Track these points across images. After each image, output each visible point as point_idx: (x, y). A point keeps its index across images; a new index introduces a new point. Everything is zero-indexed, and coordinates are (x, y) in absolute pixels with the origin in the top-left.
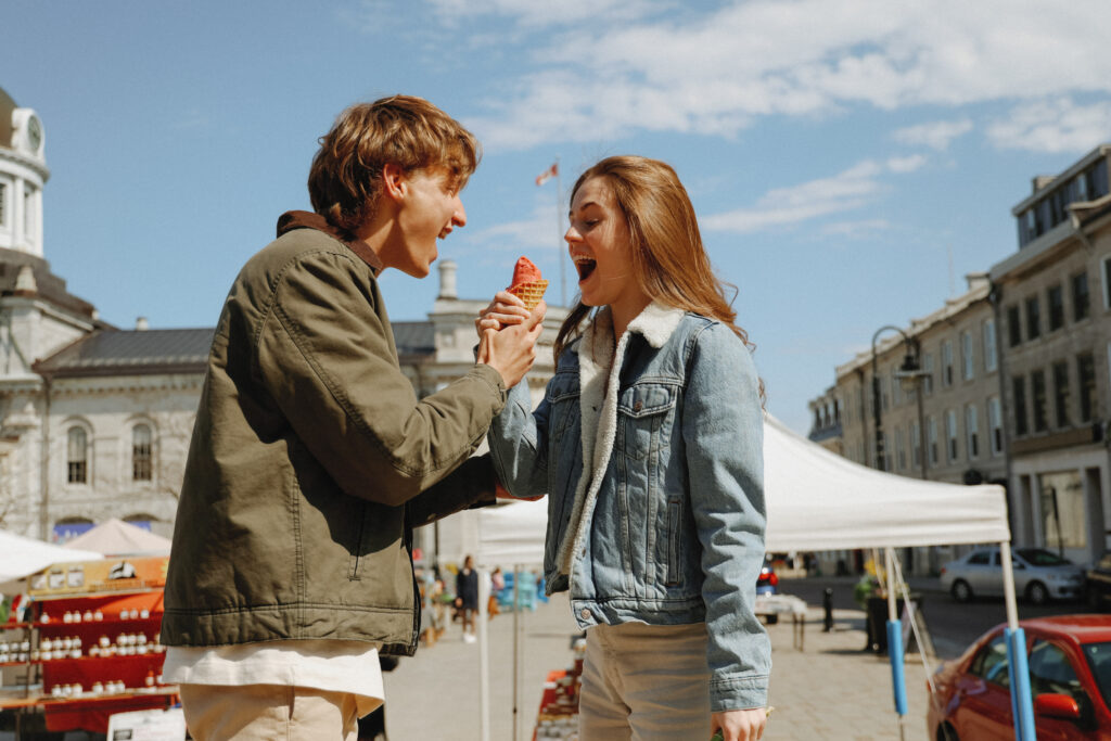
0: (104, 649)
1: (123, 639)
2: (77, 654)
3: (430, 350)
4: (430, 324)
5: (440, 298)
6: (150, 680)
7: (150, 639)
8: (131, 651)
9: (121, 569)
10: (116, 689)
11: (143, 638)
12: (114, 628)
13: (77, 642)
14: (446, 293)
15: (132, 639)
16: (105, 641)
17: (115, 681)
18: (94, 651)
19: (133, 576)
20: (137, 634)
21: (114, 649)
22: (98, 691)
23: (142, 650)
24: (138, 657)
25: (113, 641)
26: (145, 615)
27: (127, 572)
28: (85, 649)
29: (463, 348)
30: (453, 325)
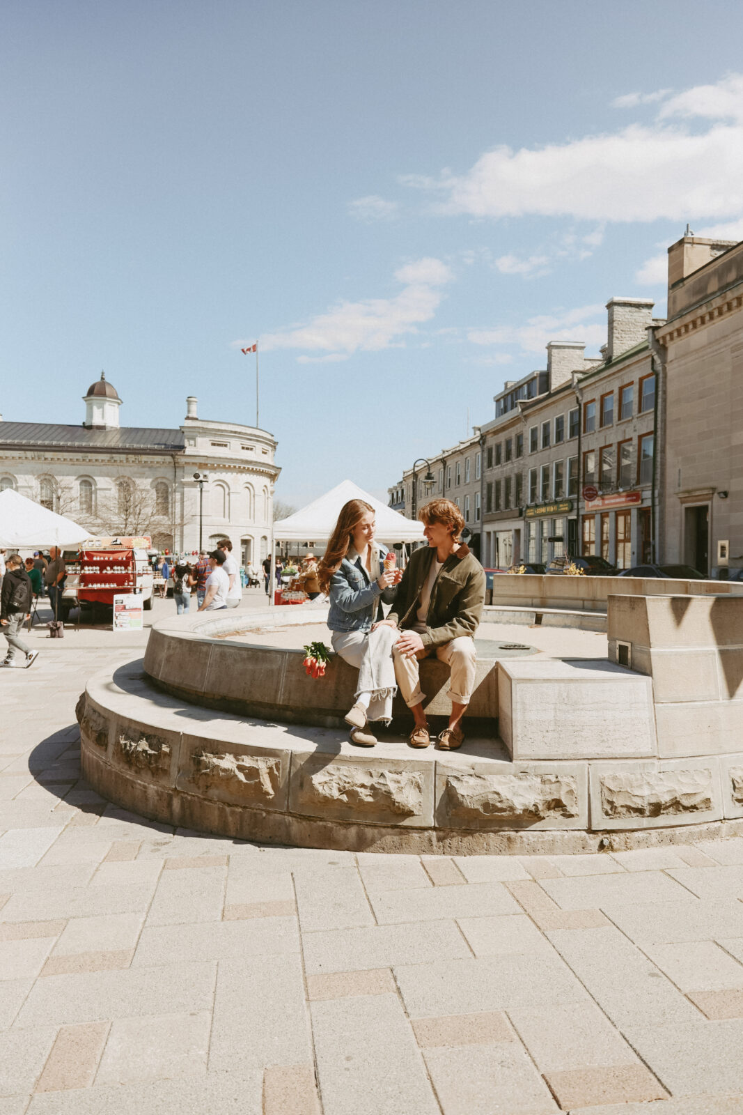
0: (109, 571)
1: (115, 568)
2: (98, 572)
3: (182, 447)
4: (181, 431)
5: (188, 418)
6: (126, 584)
7: (126, 568)
8: (119, 572)
9: (116, 541)
10: (114, 586)
11: (123, 568)
12: (113, 564)
13: (98, 568)
14: (190, 415)
15: (119, 568)
16: (108, 568)
17: (113, 583)
18: (104, 572)
19: (120, 544)
20: (121, 566)
21: (112, 572)
22: (107, 586)
23: (124, 572)
24: (121, 574)
25: (112, 568)
26: (124, 559)
27: (118, 542)
28: (101, 570)
29: (200, 447)
30: (195, 434)
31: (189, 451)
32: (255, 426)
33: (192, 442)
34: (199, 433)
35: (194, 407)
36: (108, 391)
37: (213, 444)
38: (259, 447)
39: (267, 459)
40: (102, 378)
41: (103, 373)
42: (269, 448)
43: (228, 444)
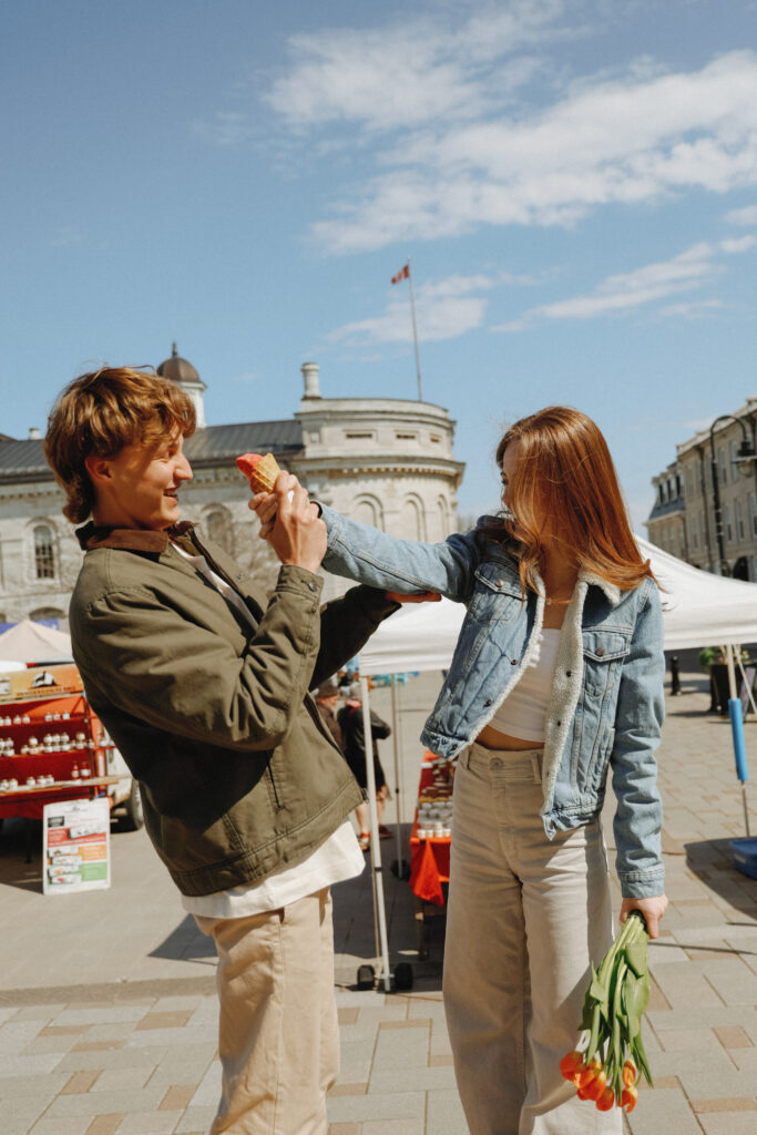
0: (34, 748)
1: (49, 739)
2: (11, 753)
3: (300, 447)
4: (297, 423)
5: (306, 398)
6: (75, 774)
7: (73, 738)
8: (57, 748)
9: (43, 678)
10: (46, 782)
11: (66, 738)
12: (42, 730)
13: (10, 743)
14: (310, 393)
15: (57, 738)
16: (34, 741)
17: (46, 775)
18: (25, 750)
19: (53, 684)
20: (61, 734)
21: (42, 748)
22: (31, 785)
23: (67, 748)
24: (63, 753)
25: (41, 741)
26: (66, 717)
27: (48, 681)
28: (17, 748)
29: (328, 444)
30: (318, 423)
31: (310, 452)
32: (416, 398)
33: (315, 436)
34: (325, 420)
35: (314, 380)
36: (183, 372)
37: (350, 436)
38: (425, 432)
39: (440, 451)
40: (174, 353)
41: (174, 345)
42: (442, 433)
43: (374, 434)
